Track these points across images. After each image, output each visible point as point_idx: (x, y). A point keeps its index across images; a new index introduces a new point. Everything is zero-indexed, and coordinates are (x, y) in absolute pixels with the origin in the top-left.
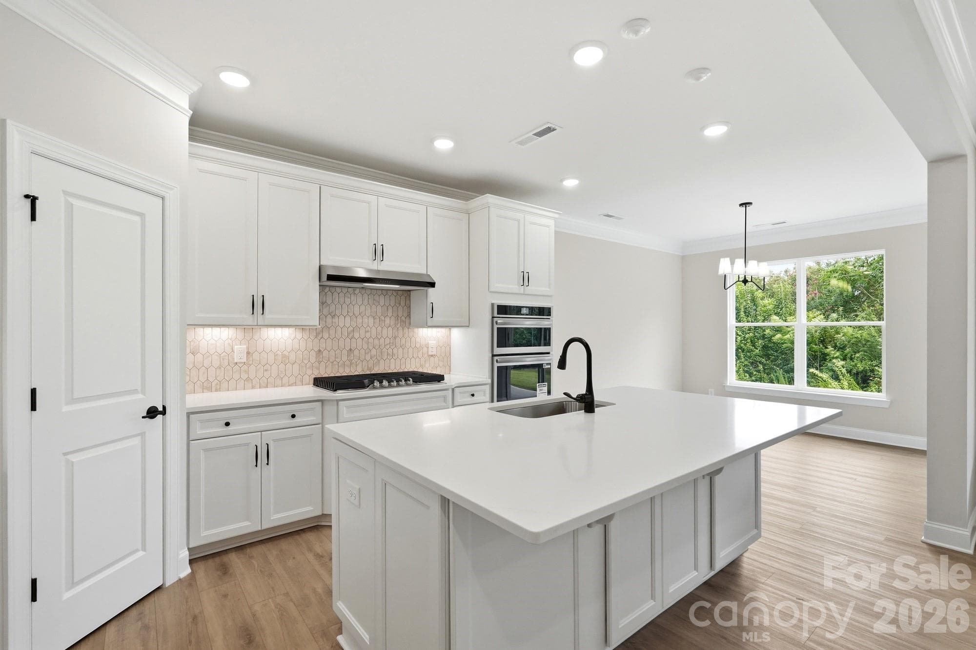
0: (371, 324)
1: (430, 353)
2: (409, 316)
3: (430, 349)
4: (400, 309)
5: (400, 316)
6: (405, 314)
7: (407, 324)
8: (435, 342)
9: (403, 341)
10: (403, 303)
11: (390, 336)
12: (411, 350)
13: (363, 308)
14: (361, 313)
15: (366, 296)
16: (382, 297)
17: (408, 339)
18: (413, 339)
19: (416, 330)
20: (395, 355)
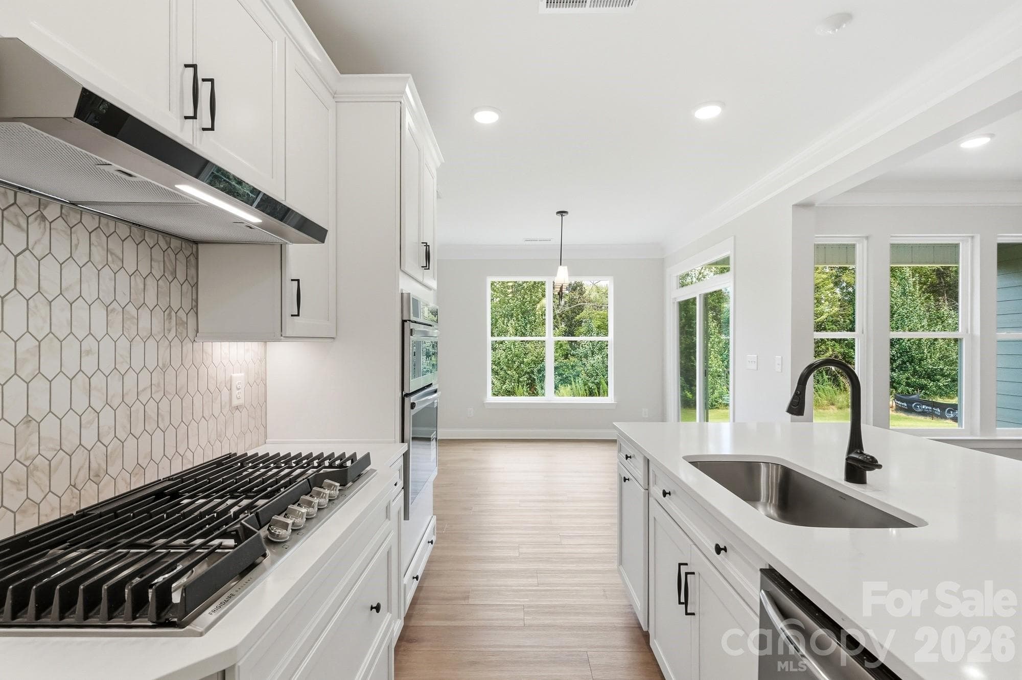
0: (99, 329)
1: (235, 402)
2: (195, 308)
3: (235, 392)
4: (175, 285)
5: (175, 306)
6: (187, 305)
7: (191, 334)
8: (243, 374)
9: (182, 379)
10: (181, 276)
11: (151, 364)
12: (198, 399)
13: (71, 272)
14: (67, 289)
15: (81, 234)
16: (129, 245)
17: (193, 371)
18: (203, 370)
19: (208, 345)
20: (163, 419)
